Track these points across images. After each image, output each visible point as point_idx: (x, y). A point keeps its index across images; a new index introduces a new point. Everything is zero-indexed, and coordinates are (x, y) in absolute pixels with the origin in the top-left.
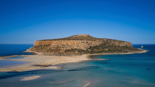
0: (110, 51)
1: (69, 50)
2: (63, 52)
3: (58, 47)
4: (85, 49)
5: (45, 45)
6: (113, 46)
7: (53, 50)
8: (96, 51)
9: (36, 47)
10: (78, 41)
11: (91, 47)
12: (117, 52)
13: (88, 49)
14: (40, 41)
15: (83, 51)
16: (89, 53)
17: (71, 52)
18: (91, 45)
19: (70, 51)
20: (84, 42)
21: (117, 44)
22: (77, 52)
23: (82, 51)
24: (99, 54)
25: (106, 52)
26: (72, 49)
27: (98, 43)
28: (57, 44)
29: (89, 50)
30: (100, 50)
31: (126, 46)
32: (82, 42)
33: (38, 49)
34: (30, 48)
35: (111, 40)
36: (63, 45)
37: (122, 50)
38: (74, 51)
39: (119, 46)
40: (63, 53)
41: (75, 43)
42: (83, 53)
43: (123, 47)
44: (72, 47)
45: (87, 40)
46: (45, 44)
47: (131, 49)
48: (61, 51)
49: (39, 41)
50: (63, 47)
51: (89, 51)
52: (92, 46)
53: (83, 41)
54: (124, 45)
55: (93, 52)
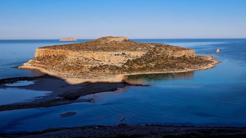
0: (157, 67)
1: (95, 68)
2: (88, 70)
3: (78, 62)
4: (120, 65)
5: (55, 57)
6: (162, 58)
7: (70, 66)
8: (137, 67)
9: (40, 60)
10: (110, 53)
11: (129, 61)
12: (167, 69)
13: (125, 64)
14: (46, 49)
15: (117, 68)
16: (126, 71)
17: (99, 71)
18: (129, 58)
19: (98, 69)
20: (118, 55)
21: (170, 53)
22: (108, 71)
23: (115, 68)
24: (141, 73)
25: (151, 69)
26: (100, 66)
27: (139, 54)
28: (76, 58)
29: (125, 66)
30: (141, 67)
31: (184, 56)
32: (115, 55)
33: (44, 64)
34: (30, 61)
35: (161, 45)
36: (86, 59)
37: (177, 64)
38: (104, 69)
39: (172, 58)
40: (88, 72)
41: (105, 56)
42: (117, 71)
43: (178, 58)
44: (101, 63)
45: (123, 49)
46: (56, 55)
47: (190, 62)
48: (84, 70)
49: (44, 49)
50: (87, 63)
51: (125, 68)
52: (131, 59)
53: (117, 53)
54: (180, 56)
55: (132, 70)
